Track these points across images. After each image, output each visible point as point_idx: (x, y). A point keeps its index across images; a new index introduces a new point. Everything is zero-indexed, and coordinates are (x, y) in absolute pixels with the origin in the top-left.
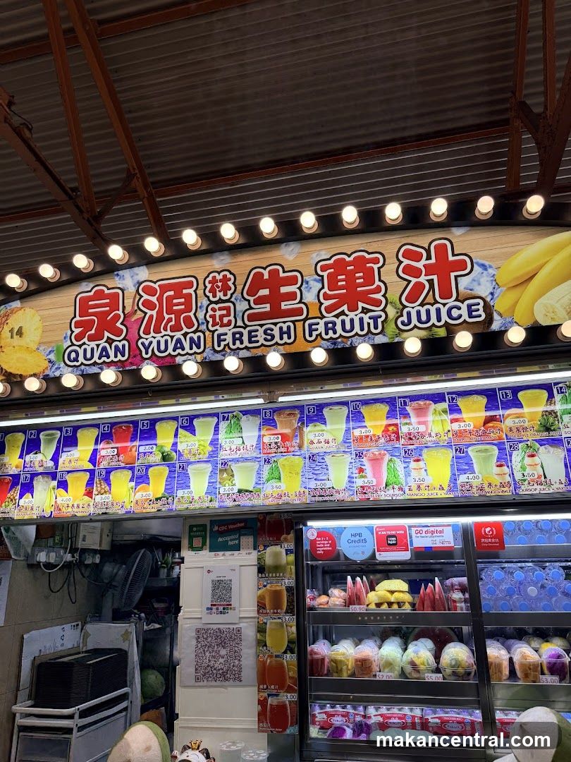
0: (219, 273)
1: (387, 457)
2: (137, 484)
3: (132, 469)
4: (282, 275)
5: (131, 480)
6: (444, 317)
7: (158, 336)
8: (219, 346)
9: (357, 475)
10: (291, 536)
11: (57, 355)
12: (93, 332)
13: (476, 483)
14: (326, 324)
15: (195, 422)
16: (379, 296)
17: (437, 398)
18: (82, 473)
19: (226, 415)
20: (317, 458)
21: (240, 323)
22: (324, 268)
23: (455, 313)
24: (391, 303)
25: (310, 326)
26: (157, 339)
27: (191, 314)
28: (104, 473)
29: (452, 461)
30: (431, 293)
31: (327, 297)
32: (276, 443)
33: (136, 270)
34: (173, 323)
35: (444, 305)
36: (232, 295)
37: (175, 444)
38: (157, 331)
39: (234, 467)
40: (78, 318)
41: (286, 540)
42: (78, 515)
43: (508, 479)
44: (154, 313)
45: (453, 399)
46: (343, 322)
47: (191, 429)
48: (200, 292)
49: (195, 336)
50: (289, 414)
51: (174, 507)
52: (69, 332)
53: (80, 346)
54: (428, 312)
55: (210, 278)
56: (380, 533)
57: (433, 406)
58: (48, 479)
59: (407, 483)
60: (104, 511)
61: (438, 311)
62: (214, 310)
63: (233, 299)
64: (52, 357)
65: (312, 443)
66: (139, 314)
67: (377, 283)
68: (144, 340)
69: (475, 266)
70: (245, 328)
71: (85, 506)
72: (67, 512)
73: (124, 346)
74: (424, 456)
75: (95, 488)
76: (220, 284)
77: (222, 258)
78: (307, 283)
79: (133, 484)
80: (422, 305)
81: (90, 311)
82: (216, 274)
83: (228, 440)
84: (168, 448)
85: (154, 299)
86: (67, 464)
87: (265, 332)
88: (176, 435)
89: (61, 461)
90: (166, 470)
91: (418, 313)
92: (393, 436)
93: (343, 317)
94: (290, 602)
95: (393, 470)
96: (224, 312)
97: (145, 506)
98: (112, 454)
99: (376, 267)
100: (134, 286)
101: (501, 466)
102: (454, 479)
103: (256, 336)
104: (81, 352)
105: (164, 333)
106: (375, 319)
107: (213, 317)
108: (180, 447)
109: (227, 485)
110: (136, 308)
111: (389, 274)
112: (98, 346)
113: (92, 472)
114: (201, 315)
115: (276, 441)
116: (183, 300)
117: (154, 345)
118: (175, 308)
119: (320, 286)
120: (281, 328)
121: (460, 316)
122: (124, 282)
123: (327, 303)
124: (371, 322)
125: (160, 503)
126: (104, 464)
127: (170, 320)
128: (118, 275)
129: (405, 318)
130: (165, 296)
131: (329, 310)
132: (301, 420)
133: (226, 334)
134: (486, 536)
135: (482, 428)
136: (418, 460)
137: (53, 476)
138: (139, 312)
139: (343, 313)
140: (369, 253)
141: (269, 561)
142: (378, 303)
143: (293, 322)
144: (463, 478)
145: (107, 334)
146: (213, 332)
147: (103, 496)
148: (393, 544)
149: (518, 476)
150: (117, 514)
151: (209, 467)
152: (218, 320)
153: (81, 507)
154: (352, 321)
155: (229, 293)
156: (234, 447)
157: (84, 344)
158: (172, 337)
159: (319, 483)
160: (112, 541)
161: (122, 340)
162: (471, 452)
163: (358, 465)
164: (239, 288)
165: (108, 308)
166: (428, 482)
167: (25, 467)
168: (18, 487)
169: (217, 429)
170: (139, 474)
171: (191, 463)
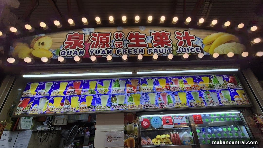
0: (119, 32)
1: (167, 95)
2: (81, 101)
3: (80, 96)
4: (139, 34)
5: (79, 100)
6: (190, 51)
7: (96, 49)
8: (118, 53)
9: (158, 100)
10: (136, 120)
11: (57, 53)
12: (72, 46)
13: (194, 102)
14: (154, 50)
15: (103, 82)
16: (170, 43)
18: (60, 97)
19: (114, 80)
20: (145, 94)
21: (125, 47)
22: (153, 34)
23: (193, 50)
24: (174, 46)
25: (149, 50)
26: (95, 50)
27: (109, 43)
28: (69, 97)
29: (187, 96)
30: (185, 44)
31: (154, 42)
32: (131, 89)
33: (90, 29)
34: (102, 45)
35: (189, 47)
36: (123, 39)
38: (96, 47)
39: (117, 97)
40: (67, 41)
41: (134, 122)
42: (56, 112)
43: (203, 102)
44: (95, 42)
45: (184, 78)
46: (160, 50)
47: (102, 84)
48: (112, 37)
49: (110, 50)
50: (135, 81)
51: (95, 110)
52: (63, 45)
53: (66, 50)
54: (185, 49)
55: (116, 33)
56: (163, 119)
57: (179, 80)
58: (46, 99)
59: (174, 103)
60: (67, 111)
61: (188, 49)
62: (116, 42)
63: (123, 40)
64: (55, 53)
65: (143, 89)
66: (90, 42)
67: (169, 40)
68: (91, 50)
69: (196, 38)
70: (127, 49)
71: (60, 109)
72: (52, 111)
73: (83, 51)
74: (178, 94)
75: (64, 103)
76: (119, 35)
77: (120, 28)
78: (148, 37)
79: (79, 101)
80: (183, 47)
81: (72, 39)
82: (118, 32)
83: (115, 88)
84: (93, 90)
85: (96, 38)
86: (54, 94)
87: (134, 50)
88: (96, 85)
89: (52, 93)
90: (92, 97)
91: (182, 49)
92: (168, 88)
93: (159, 48)
95: (169, 99)
96: (120, 43)
97: (84, 109)
98: (73, 91)
99: (168, 36)
100: (89, 33)
101: (201, 97)
102: (188, 101)
103: (131, 51)
104: (66, 52)
105: (98, 48)
106: (170, 50)
107: (116, 45)
108: (98, 89)
109: (114, 102)
110: (89, 40)
111: (172, 38)
112: (73, 50)
113: (64, 97)
114: (112, 44)
115: (131, 88)
116: (106, 39)
117: (95, 51)
118: (103, 41)
119: (152, 39)
120: (139, 50)
121: (194, 51)
122: (85, 32)
123: (154, 44)
124: (168, 50)
125: (89, 109)
126: (69, 94)
127: (101, 44)
128: (83, 30)
129: (178, 50)
130: (100, 37)
131: (155, 46)
132: (139, 82)
133: (121, 50)
134: (197, 119)
135: (193, 87)
136: (177, 96)
137: (48, 98)
138: (90, 41)
139: (159, 47)
140: (166, 32)
141: (128, 129)
142: (170, 45)
143: (144, 48)
144: (190, 101)
145: (77, 47)
146: (116, 49)
147: (68, 106)
148: (168, 123)
149: (206, 101)
150: (73, 112)
151: (108, 96)
152: (118, 46)
153: (58, 109)
154: (162, 49)
155: (122, 38)
156: (117, 90)
157: (68, 49)
158: (101, 50)
159: (146, 102)
160: (68, 122)
161: (83, 49)
162: (192, 93)
163: (158, 97)
164: (125, 37)
165: (79, 39)
166: (180, 102)
167: (37, 95)
168: (33, 102)
169: (111, 84)
170: (82, 98)
171: (101, 95)
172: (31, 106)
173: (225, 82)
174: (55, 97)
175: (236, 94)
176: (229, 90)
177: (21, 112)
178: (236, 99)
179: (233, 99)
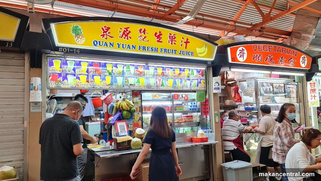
1: (162, 80)
2: (103, 80)
3: (100, 76)
5: (101, 79)
10: (140, 95)
13: (177, 86)
15: (118, 65)
17: (172, 68)
18: (85, 75)
19: (126, 65)
20: (148, 79)
28: (92, 76)
29: (173, 81)
37: (112, 70)
39: (129, 78)
41: (139, 97)
42: (85, 87)
43: (182, 86)
45: (174, 69)
47: (116, 67)
50: (141, 67)
51: (113, 87)
57: (170, 70)
58: (72, 76)
59: (165, 86)
60: (93, 87)
65: (147, 74)
71: (87, 85)
72: (81, 86)
75: (89, 80)
79: (101, 80)
84: (110, 71)
86: (79, 72)
88: (112, 68)
89: (76, 71)
90: (110, 77)
92: (163, 75)
94: (140, 110)
95: (163, 83)
97: (105, 86)
98: (94, 71)
101: (181, 83)
102: (173, 85)
108: (114, 72)
109: (127, 83)
113: (88, 75)
115: (139, 73)
125: (109, 86)
126: (91, 74)
132: (144, 69)
134: (176, 97)
135: (178, 75)
136: (167, 81)
137: (74, 75)
141: (135, 101)
147: (92, 82)
150: (98, 88)
151: (122, 78)
153: (85, 85)
156: (128, 73)
159: (148, 84)
162: (176, 80)
166: (169, 85)
167: (63, 72)
168: (62, 77)
169: (123, 68)
170: (103, 77)
171: (117, 76)
172: (62, 81)
173: (197, 74)
174: (80, 75)
175: (200, 82)
176: (197, 80)
177: (54, 85)
178: (199, 85)
179: (198, 86)
